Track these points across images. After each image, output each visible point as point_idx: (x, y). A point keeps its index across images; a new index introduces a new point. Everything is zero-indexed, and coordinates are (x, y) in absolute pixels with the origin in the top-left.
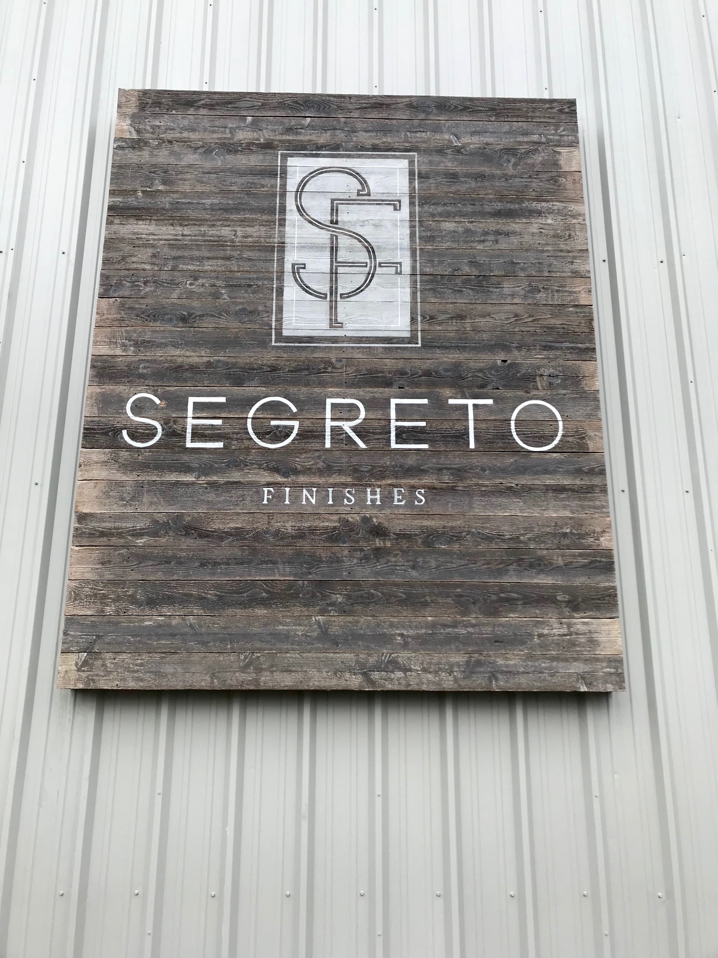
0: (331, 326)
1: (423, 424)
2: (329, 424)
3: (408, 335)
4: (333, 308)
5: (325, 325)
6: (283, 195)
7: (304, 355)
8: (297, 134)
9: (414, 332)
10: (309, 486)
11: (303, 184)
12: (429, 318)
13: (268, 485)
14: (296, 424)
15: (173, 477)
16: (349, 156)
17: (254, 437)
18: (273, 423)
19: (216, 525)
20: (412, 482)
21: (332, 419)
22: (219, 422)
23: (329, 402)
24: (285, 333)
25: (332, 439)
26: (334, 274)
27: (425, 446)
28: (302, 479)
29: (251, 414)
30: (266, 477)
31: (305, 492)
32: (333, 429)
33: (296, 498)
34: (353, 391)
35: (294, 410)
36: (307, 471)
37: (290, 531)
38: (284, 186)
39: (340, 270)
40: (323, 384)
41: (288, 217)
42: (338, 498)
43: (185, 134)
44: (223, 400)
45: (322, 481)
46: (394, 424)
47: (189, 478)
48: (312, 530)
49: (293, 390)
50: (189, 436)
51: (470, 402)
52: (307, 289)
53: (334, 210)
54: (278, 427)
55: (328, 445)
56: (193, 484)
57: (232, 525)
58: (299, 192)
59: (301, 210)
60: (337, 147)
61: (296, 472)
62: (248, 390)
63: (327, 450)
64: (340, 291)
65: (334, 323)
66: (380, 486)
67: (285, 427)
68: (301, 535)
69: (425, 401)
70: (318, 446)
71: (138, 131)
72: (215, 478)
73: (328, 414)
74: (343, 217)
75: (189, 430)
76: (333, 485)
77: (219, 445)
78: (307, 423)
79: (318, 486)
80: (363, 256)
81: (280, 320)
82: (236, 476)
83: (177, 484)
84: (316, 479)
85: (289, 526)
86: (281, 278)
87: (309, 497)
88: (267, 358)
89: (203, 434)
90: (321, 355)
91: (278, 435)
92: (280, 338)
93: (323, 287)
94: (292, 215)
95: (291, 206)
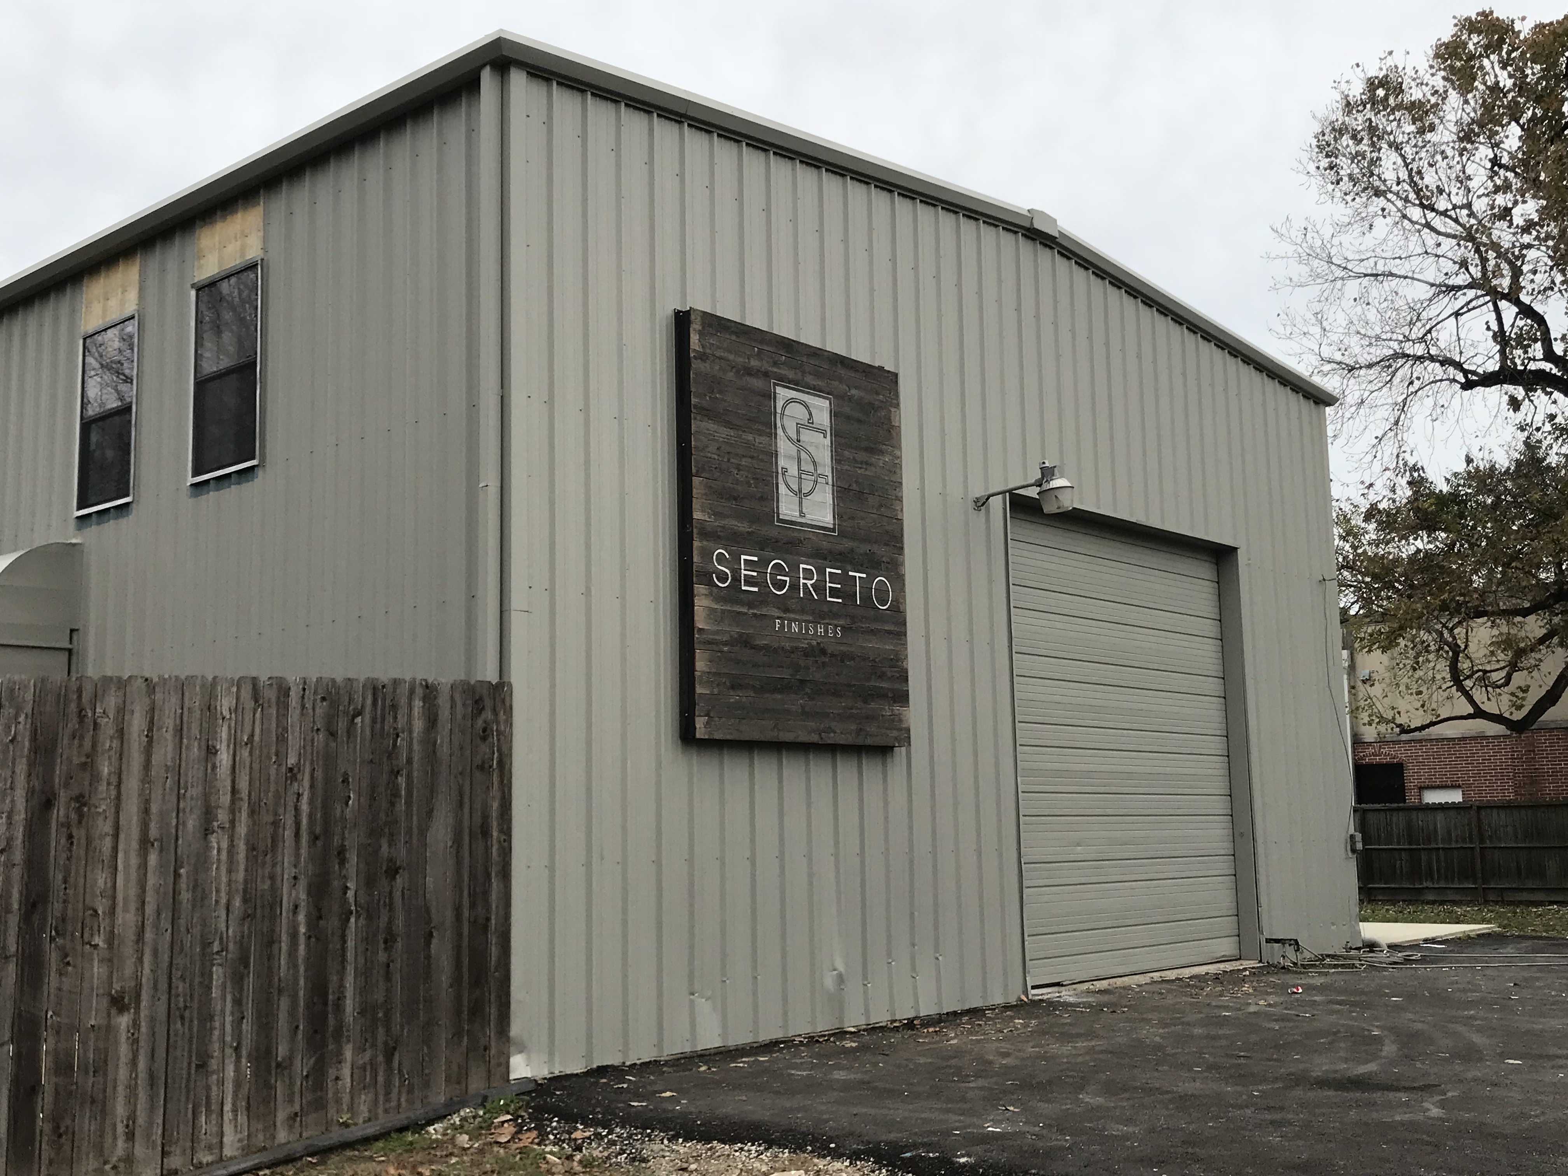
0: (800, 515)
1: (839, 586)
2: (802, 581)
3: (832, 527)
5: (797, 514)
6: (775, 415)
7: (790, 534)
8: (779, 368)
9: (834, 524)
10: (795, 620)
11: (784, 408)
12: (840, 516)
13: (778, 618)
14: (787, 579)
15: (737, 608)
16: (803, 392)
17: (770, 585)
18: (779, 577)
19: (758, 642)
20: (835, 622)
21: (804, 579)
22: (755, 574)
23: (801, 566)
24: (781, 517)
25: (803, 591)
26: (800, 478)
27: (840, 601)
28: (792, 616)
29: (769, 571)
30: (775, 612)
31: (793, 624)
32: (803, 584)
33: (790, 627)
34: (811, 561)
35: (787, 570)
36: (793, 610)
37: (788, 648)
38: (775, 408)
39: (803, 476)
40: (798, 554)
41: (778, 432)
42: (807, 629)
43: (726, 354)
44: (756, 559)
45: (800, 617)
46: (828, 585)
47: (745, 609)
48: (797, 648)
49: (786, 556)
50: (743, 582)
51: (857, 575)
52: (789, 487)
53: (798, 432)
54: (780, 580)
55: (802, 595)
56: (746, 614)
57: (764, 642)
58: (783, 414)
59: (783, 428)
60: (797, 383)
61: (789, 611)
62: (767, 554)
63: (802, 598)
64: (803, 491)
65: (802, 514)
66: (823, 624)
67: (783, 581)
68: (794, 650)
69: (839, 572)
70: (798, 595)
72: (755, 611)
73: (801, 575)
74: (802, 438)
75: (743, 578)
76: (805, 621)
77: (756, 589)
78: (793, 579)
79: (798, 620)
80: (811, 469)
81: (778, 507)
82: (764, 611)
83: (739, 613)
84: (797, 616)
85: (788, 645)
86: (777, 477)
87: (795, 628)
88: (774, 533)
89: (749, 581)
90: (796, 534)
91: (780, 585)
92: (779, 520)
93: (795, 487)
94: (780, 431)
95: (779, 424)
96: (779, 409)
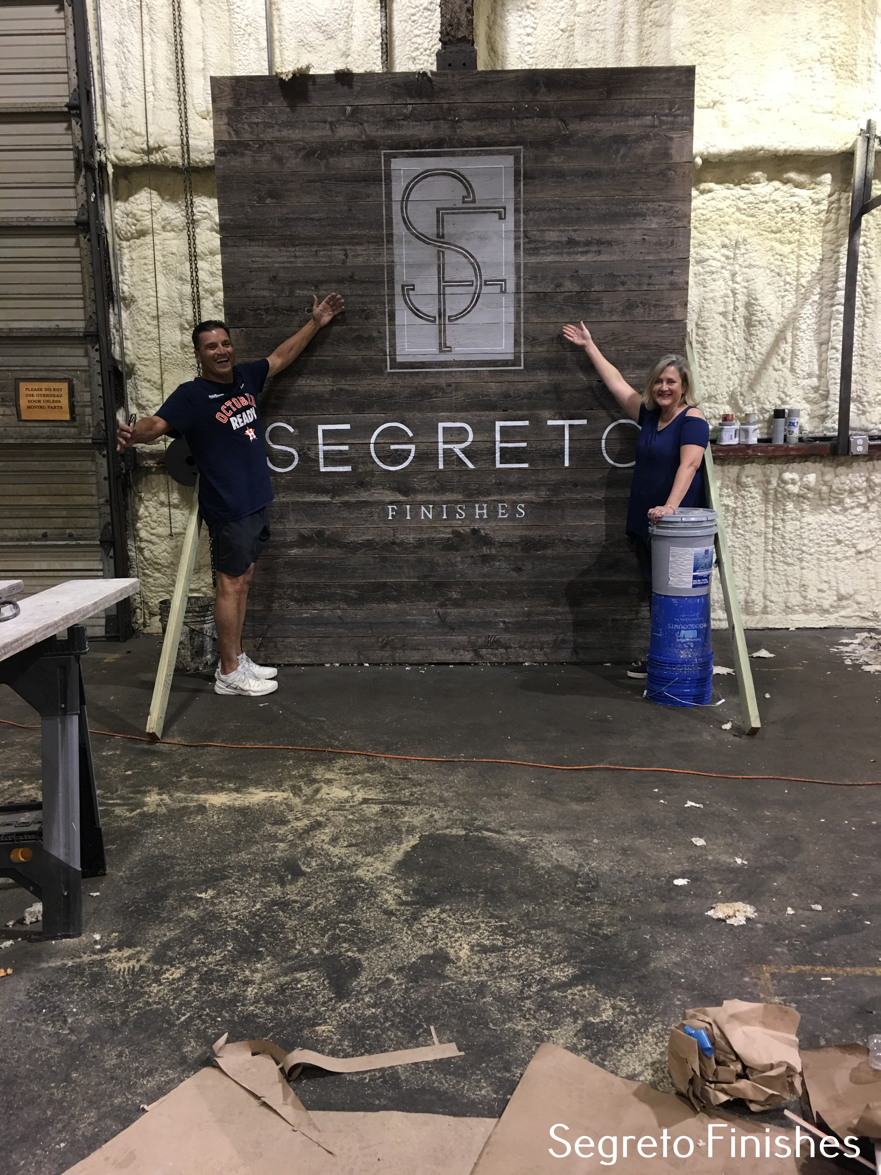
0: (441, 351)
1: (524, 445)
2: (441, 446)
3: (511, 357)
4: (442, 332)
5: (435, 350)
7: (418, 381)
8: (400, 127)
9: (517, 354)
10: (426, 503)
11: (408, 190)
12: (532, 340)
13: (392, 503)
14: (412, 447)
15: (311, 498)
16: (453, 154)
17: (377, 460)
18: (393, 447)
19: (352, 538)
20: (514, 497)
21: (444, 443)
22: (345, 448)
23: (441, 425)
24: (399, 359)
25: (444, 461)
26: (441, 294)
27: (526, 466)
28: (420, 497)
29: (373, 440)
30: (389, 496)
31: (423, 508)
32: (445, 451)
33: (416, 514)
34: (462, 414)
35: (411, 434)
36: (424, 491)
37: (412, 541)
38: (389, 194)
39: (448, 290)
40: (435, 409)
41: (395, 231)
42: (451, 513)
43: (285, 133)
44: (347, 427)
45: (437, 498)
46: (498, 445)
47: (326, 499)
48: (430, 541)
49: (408, 415)
50: (321, 461)
51: (566, 423)
52: (416, 312)
53: (440, 222)
54: (397, 450)
55: (441, 466)
56: (329, 503)
57: (365, 538)
58: (405, 199)
59: (406, 222)
60: (439, 143)
61: (415, 491)
62: (369, 417)
63: (441, 471)
64: (448, 314)
65: (443, 347)
66: (486, 502)
67: (403, 450)
68: (420, 544)
69: (526, 423)
70: (432, 468)
71: (237, 132)
72: (346, 498)
73: (441, 439)
74: (449, 229)
75: (321, 455)
76: (447, 502)
77: (348, 469)
78: (422, 446)
79: (434, 503)
80: (468, 274)
81: (393, 346)
82: (364, 496)
83: (315, 504)
84: (431, 498)
85: (411, 538)
86: (392, 302)
87: (426, 513)
88: (383, 384)
89: (331, 458)
90: (430, 381)
91: (400, 457)
92: (394, 364)
93: (432, 310)
94: (399, 229)
95: (397, 218)
96: (397, 195)
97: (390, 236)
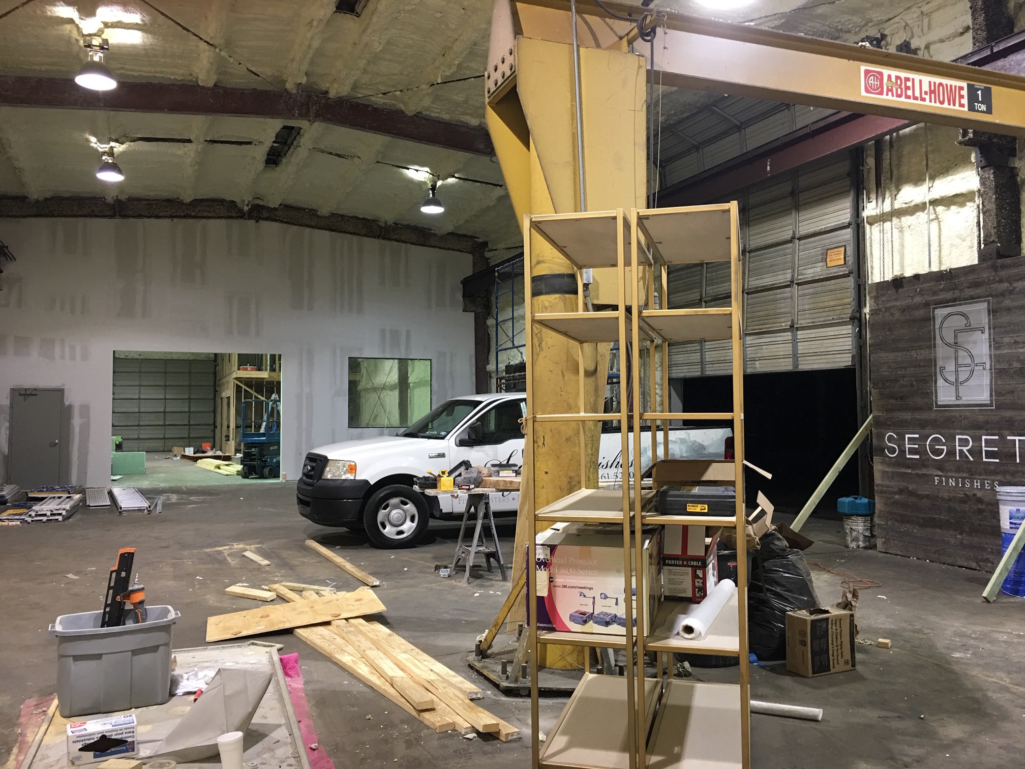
0: (957, 399)
1: (996, 449)
2: (958, 448)
3: (989, 402)
4: (957, 390)
6: (934, 331)
7: (947, 414)
8: (938, 295)
9: (992, 401)
10: (952, 477)
11: (942, 323)
12: (998, 394)
13: (936, 476)
14: (945, 448)
15: (903, 470)
16: (960, 305)
17: (930, 453)
18: (937, 447)
19: (920, 493)
20: (993, 478)
21: (959, 446)
22: (917, 446)
23: (957, 437)
24: (939, 403)
25: (959, 456)
26: (957, 371)
27: (997, 460)
28: (949, 474)
29: (928, 443)
30: (935, 472)
31: (950, 480)
32: (959, 450)
33: (947, 482)
34: (967, 432)
35: (944, 441)
36: (951, 471)
37: (946, 497)
38: (934, 325)
39: (960, 369)
40: (954, 428)
41: (937, 342)
42: (963, 484)
43: (894, 303)
44: (917, 436)
45: (956, 475)
46: (984, 449)
47: (909, 471)
48: (954, 497)
49: (943, 431)
50: (907, 452)
51: (1017, 438)
52: (946, 380)
54: (938, 449)
55: (958, 458)
56: (910, 473)
57: (926, 493)
58: (941, 328)
59: (942, 338)
60: (955, 300)
61: (948, 471)
62: (926, 431)
63: (958, 461)
64: (960, 381)
65: (958, 397)
66: (979, 479)
67: (941, 449)
68: (950, 500)
69: (997, 437)
70: (952, 459)
71: (877, 305)
72: (918, 472)
73: (957, 444)
74: (959, 340)
75: (907, 450)
76: (961, 478)
77: (918, 457)
78: (950, 448)
79: (955, 477)
80: (968, 361)
81: (936, 397)
82: (924, 471)
83: (905, 473)
84: (954, 474)
85: (946, 495)
86: (936, 376)
87: (952, 482)
88: (933, 416)
89: (912, 451)
90: (953, 414)
91: (939, 453)
92: (937, 406)
93: (952, 379)
94: (939, 341)
95: (938, 337)
96: (937, 326)
97: (935, 344)
